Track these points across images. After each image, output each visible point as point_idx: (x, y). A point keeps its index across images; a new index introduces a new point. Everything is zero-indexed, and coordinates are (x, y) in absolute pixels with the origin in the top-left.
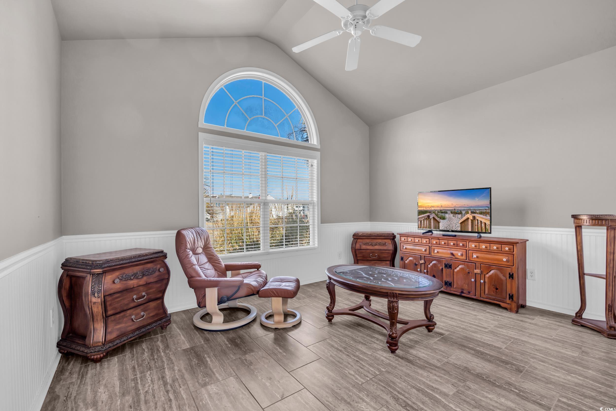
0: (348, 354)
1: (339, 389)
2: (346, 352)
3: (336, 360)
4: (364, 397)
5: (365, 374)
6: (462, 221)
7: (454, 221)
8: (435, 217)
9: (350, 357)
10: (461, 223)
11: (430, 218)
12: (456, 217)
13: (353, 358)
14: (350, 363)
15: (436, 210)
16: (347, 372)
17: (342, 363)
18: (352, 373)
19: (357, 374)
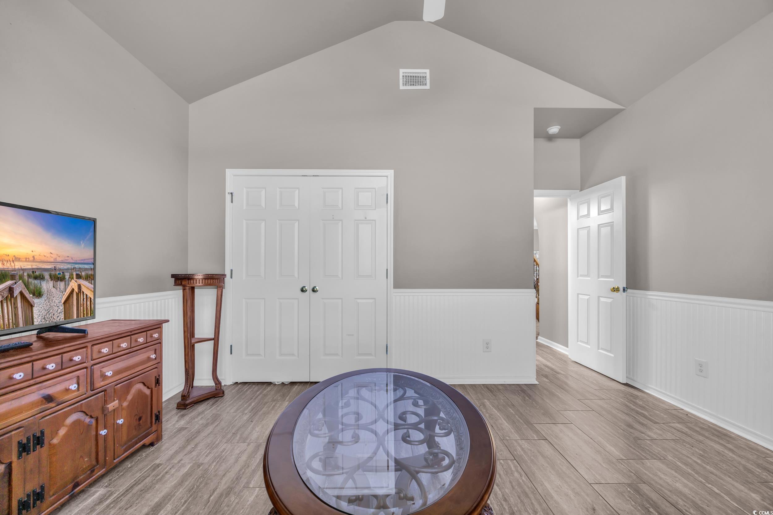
0: (504, 503)
1: (544, 466)
2: (504, 509)
3: (530, 500)
4: (520, 450)
5: (501, 466)
6: (66, 297)
7: (55, 299)
8: (23, 291)
9: (503, 495)
10: (64, 303)
11: (15, 296)
12: (58, 289)
13: (500, 492)
14: (510, 486)
15: (24, 270)
16: (523, 478)
17: (522, 492)
18: (516, 474)
19: (512, 471)
